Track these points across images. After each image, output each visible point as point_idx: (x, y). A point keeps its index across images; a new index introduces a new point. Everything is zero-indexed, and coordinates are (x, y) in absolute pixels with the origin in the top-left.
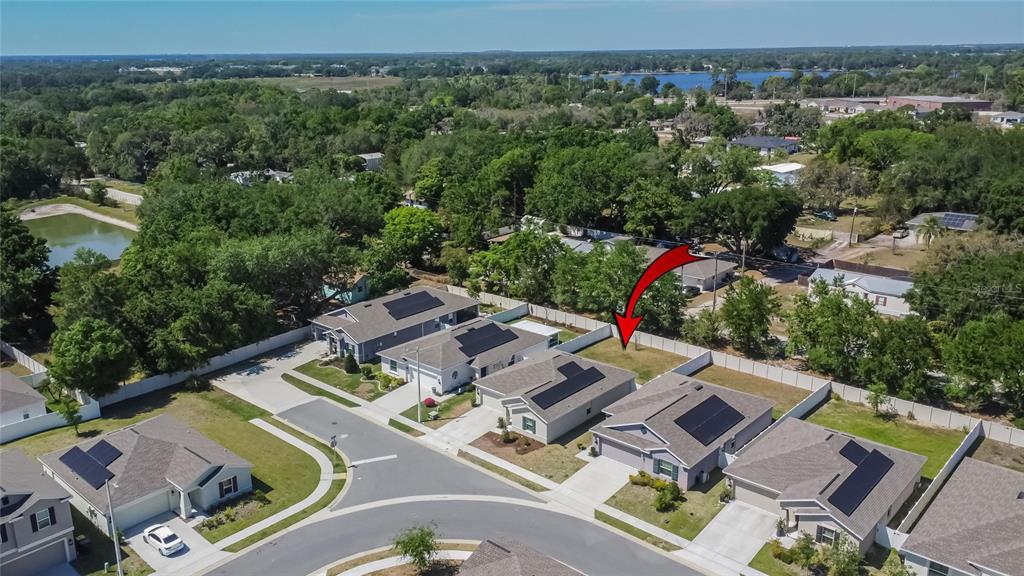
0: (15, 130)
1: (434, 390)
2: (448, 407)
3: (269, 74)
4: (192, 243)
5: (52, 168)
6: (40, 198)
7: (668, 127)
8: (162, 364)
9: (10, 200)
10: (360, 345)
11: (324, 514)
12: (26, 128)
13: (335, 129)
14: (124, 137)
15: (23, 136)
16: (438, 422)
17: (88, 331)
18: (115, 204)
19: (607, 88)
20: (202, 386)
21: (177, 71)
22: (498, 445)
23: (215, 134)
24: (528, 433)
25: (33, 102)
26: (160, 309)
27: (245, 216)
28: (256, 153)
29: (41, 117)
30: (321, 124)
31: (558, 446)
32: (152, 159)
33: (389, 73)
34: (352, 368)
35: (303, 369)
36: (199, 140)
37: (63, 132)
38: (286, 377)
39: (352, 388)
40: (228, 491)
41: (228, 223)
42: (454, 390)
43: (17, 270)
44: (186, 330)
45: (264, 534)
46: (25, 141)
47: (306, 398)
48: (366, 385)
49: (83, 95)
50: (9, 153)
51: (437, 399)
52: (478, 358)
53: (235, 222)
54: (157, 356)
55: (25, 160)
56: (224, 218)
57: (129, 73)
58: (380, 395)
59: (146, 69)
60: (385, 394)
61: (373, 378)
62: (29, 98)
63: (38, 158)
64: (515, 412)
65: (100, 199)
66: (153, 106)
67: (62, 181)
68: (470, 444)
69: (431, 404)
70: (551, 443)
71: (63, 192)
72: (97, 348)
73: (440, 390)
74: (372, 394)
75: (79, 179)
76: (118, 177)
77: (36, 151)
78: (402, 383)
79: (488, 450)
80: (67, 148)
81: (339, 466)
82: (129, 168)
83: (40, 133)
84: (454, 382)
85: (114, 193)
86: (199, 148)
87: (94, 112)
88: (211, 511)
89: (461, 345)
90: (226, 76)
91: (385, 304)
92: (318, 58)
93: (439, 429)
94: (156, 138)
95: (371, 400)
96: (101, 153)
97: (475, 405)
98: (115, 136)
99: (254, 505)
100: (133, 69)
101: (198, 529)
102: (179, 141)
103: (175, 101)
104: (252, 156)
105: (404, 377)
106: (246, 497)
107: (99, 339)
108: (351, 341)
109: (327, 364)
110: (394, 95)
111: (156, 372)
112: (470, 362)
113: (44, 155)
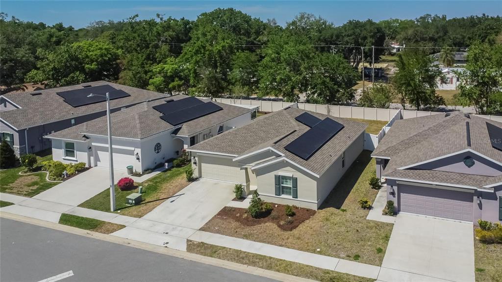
1: (130, 170)
2: (153, 187)
10: (21, 132)
16: (142, 208)
22: (246, 223)
24: (286, 200)
31: (332, 209)
42: (159, 166)
48: (26, 178)
51: (137, 180)
52: (185, 127)
58: (48, 186)
60: (55, 184)
61: (39, 169)
64: (259, 172)
68: (202, 229)
69: (127, 186)
70: (321, 207)
73: (138, 167)
74: (35, 187)
78: (81, 169)
79: (235, 234)
84: (158, 158)
89: (161, 115)
93: (145, 217)
95: (30, 194)
97: (191, 180)
105: (85, 161)
108: (8, 129)
112: (176, 132)
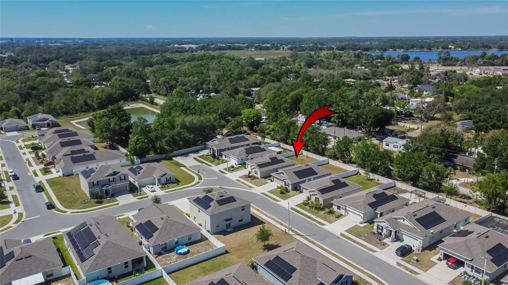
0: (125, 75)
1: (235, 164)
2: (237, 168)
3: (234, 49)
4: (174, 117)
5: (137, 90)
6: (132, 101)
7: (396, 79)
8: (159, 151)
9: (122, 101)
10: (218, 151)
11: (192, 188)
12: (129, 74)
13: (244, 77)
14: (162, 79)
15: (128, 77)
16: (233, 171)
17: (138, 140)
18: (157, 104)
19: (384, 59)
20: (170, 159)
21: (194, 46)
23: (196, 79)
25: (133, 63)
26: (160, 135)
27: (192, 109)
28: (211, 87)
29: (135, 70)
30: (238, 76)
31: (263, 179)
32: (172, 88)
33: (288, 49)
34: (214, 157)
35: (200, 157)
36: (189, 81)
37: (142, 76)
38: (195, 158)
39: (212, 162)
40: (169, 180)
41: (186, 111)
42: (242, 164)
43: (121, 123)
44: (166, 142)
45: (175, 190)
46: (128, 79)
47: (198, 163)
48: (217, 161)
49: (152, 60)
50: (122, 84)
51: (235, 166)
52: (250, 155)
53: (188, 111)
54: (158, 148)
55: (127, 87)
56: (186, 110)
57: (174, 48)
59: (182, 46)
60: (221, 164)
61: (219, 160)
62: (131, 61)
63: (132, 86)
64: (253, 169)
65: (152, 102)
66: (180, 64)
67: (140, 95)
68: (239, 177)
69: (232, 167)
71: (140, 99)
72: (140, 145)
73: (237, 164)
75: (146, 95)
76: (160, 94)
77: (131, 83)
80: (143, 83)
81: (200, 178)
82: (163, 91)
83: (134, 76)
85: (157, 100)
86: (189, 84)
87: (154, 68)
88: (163, 185)
90: (214, 50)
91: (229, 139)
92: (260, 41)
93: (232, 173)
94: (174, 80)
95: (216, 165)
96: (154, 85)
97: (245, 168)
98: (159, 78)
99: (175, 184)
100: (176, 46)
101: (159, 188)
102: (182, 81)
103: (188, 62)
104: (209, 88)
106: (173, 183)
107: (141, 142)
108: (215, 149)
109: (207, 155)
110: (282, 61)
111: (157, 154)
112: (247, 156)
113: (134, 85)
